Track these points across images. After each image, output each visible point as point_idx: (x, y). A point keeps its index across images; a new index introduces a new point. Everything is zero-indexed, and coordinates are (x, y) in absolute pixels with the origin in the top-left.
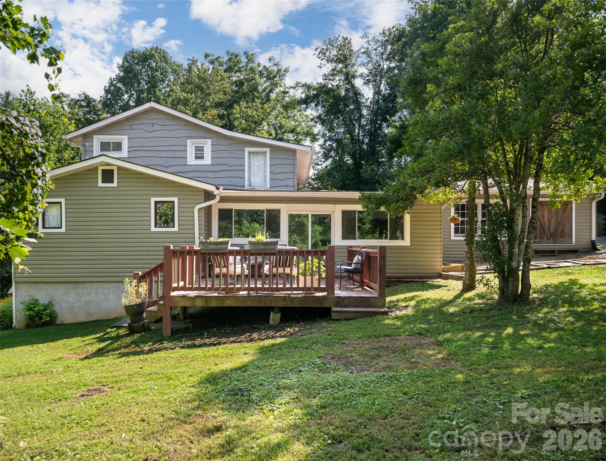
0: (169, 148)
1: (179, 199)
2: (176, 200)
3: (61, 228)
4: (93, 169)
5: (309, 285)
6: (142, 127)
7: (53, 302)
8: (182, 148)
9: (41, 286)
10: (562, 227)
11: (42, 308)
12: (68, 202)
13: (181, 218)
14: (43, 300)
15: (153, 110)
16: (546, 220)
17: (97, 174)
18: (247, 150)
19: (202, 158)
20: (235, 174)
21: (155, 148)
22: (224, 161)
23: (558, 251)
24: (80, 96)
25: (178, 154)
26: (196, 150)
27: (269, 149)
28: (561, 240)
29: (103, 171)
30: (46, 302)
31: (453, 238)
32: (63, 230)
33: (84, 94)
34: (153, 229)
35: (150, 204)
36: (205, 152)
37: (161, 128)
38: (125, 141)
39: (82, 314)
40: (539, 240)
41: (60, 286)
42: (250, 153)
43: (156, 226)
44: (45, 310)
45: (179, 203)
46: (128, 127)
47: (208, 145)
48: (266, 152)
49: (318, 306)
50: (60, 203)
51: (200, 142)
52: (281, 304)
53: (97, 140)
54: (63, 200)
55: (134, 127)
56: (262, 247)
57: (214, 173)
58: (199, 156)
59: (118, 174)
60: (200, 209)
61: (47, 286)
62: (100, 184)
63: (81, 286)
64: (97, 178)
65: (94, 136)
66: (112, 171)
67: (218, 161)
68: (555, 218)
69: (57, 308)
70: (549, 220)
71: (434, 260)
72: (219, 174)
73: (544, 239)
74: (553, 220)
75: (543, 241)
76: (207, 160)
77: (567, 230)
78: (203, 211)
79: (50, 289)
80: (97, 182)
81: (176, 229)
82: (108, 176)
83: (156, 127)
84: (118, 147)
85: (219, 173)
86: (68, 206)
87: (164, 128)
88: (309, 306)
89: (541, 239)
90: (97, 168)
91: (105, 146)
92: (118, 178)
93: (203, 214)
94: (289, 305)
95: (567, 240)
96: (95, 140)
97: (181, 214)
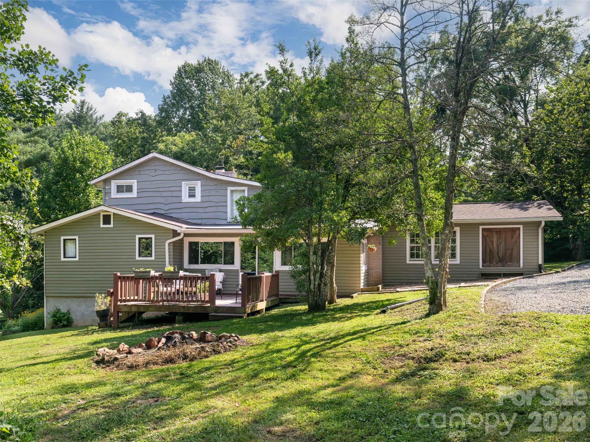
0: (168, 189)
1: (155, 236)
2: (153, 236)
3: (75, 257)
4: (97, 215)
5: (203, 299)
6: (147, 172)
7: (71, 312)
8: (178, 189)
9: (63, 300)
10: (510, 252)
11: (62, 315)
12: (81, 239)
13: (157, 250)
14: (64, 310)
15: (155, 159)
16: (495, 245)
17: (100, 218)
18: (229, 189)
19: (194, 196)
20: (220, 209)
21: (157, 190)
22: (211, 198)
23: (504, 274)
24: (137, 114)
25: (175, 194)
26: (189, 190)
27: (247, 188)
28: (510, 264)
29: (104, 215)
30: (66, 312)
31: (408, 262)
32: (77, 259)
33: (141, 112)
34: (137, 258)
35: (135, 239)
36: (196, 192)
37: (162, 173)
38: (134, 183)
39: (90, 320)
40: (488, 264)
41: (75, 299)
42: (232, 191)
43: (139, 256)
44: (64, 317)
45: (155, 239)
46: (137, 173)
47: (198, 185)
48: (244, 191)
49: (204, 312)
50: (75, 239)
51: (192, 183)
52: (182, 311)
53: (114, 184)
54: (77, 238)
55: (142, 173)
56: (170, 274)
57: (203, 209)
58: (192, 196)
59: (114, 218)
60: (169, 243)
61: (66, 300)
62: (102, 226)
63: (89, 299)
64: (100, 221)
65: (112, 181)
66: (110, 215)
67: (206, 199)
68: (503, 243)
69: (73, 316)
70: (498, 246)
71: (352, 282)
72: (207, 210)
73: (493, 263)
74: (502, 246)
75: (492, 265)
76: (198, 198)
77: (515, 255)
78: (172, 244)
79: (69, 301)
80: (100, 224)
81: (153, 258)
82: (107, 219)
83: (158, 172)
84: (129, 189)
85: (207, 208)
86: (81, 242)
87: (164, 173)
88: (199, 312)
89: (490, 263)
90: (99, 214)
91: (120, 189)
92: (114, 221)
93: (172, 247)
94: (187, 312)
95: (516, 264)
96: (112, 184)
97: (157, 247)
